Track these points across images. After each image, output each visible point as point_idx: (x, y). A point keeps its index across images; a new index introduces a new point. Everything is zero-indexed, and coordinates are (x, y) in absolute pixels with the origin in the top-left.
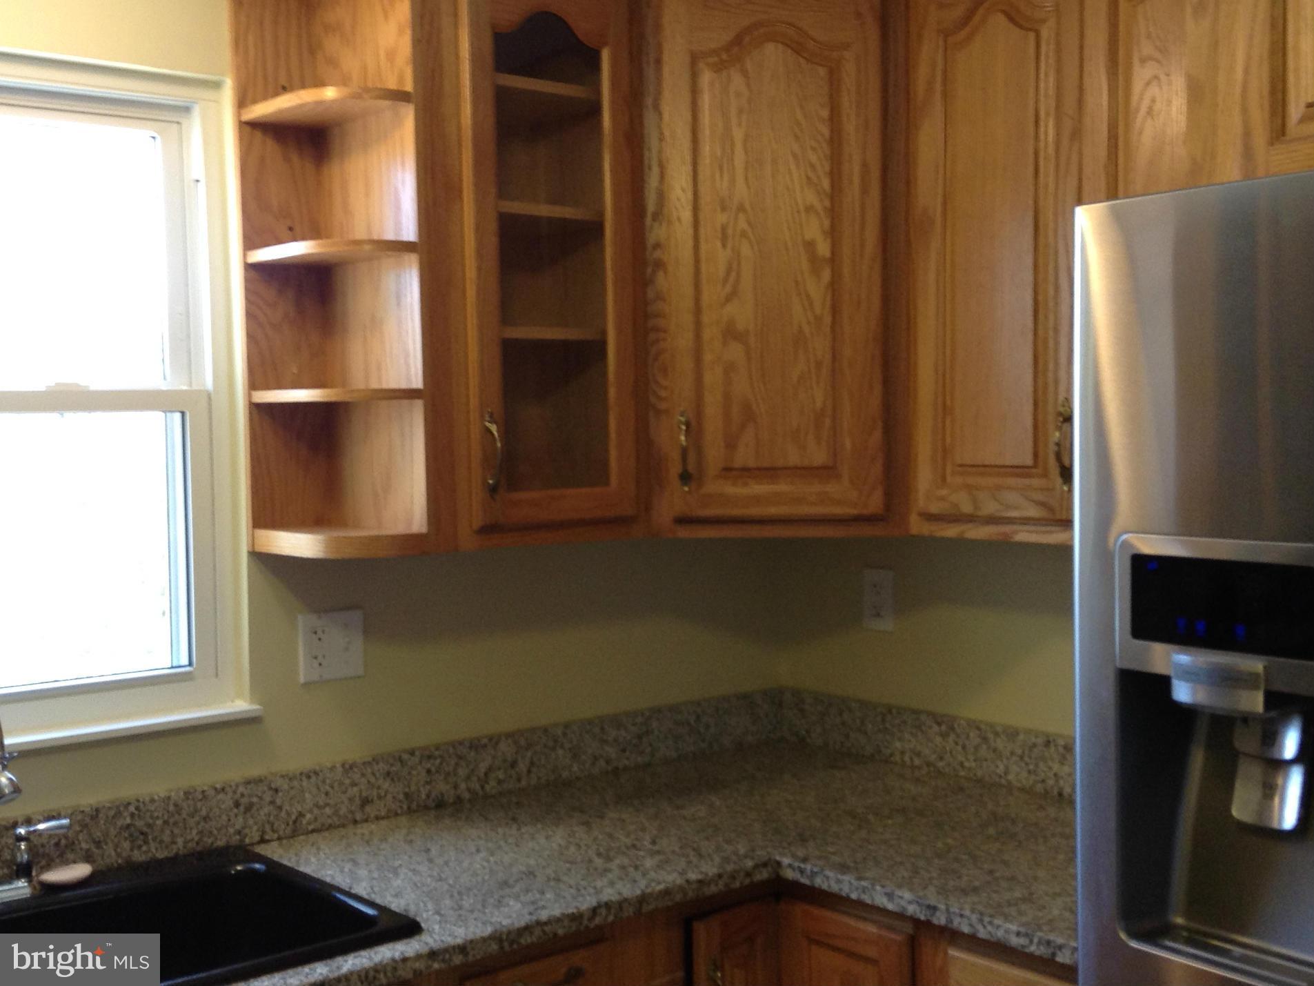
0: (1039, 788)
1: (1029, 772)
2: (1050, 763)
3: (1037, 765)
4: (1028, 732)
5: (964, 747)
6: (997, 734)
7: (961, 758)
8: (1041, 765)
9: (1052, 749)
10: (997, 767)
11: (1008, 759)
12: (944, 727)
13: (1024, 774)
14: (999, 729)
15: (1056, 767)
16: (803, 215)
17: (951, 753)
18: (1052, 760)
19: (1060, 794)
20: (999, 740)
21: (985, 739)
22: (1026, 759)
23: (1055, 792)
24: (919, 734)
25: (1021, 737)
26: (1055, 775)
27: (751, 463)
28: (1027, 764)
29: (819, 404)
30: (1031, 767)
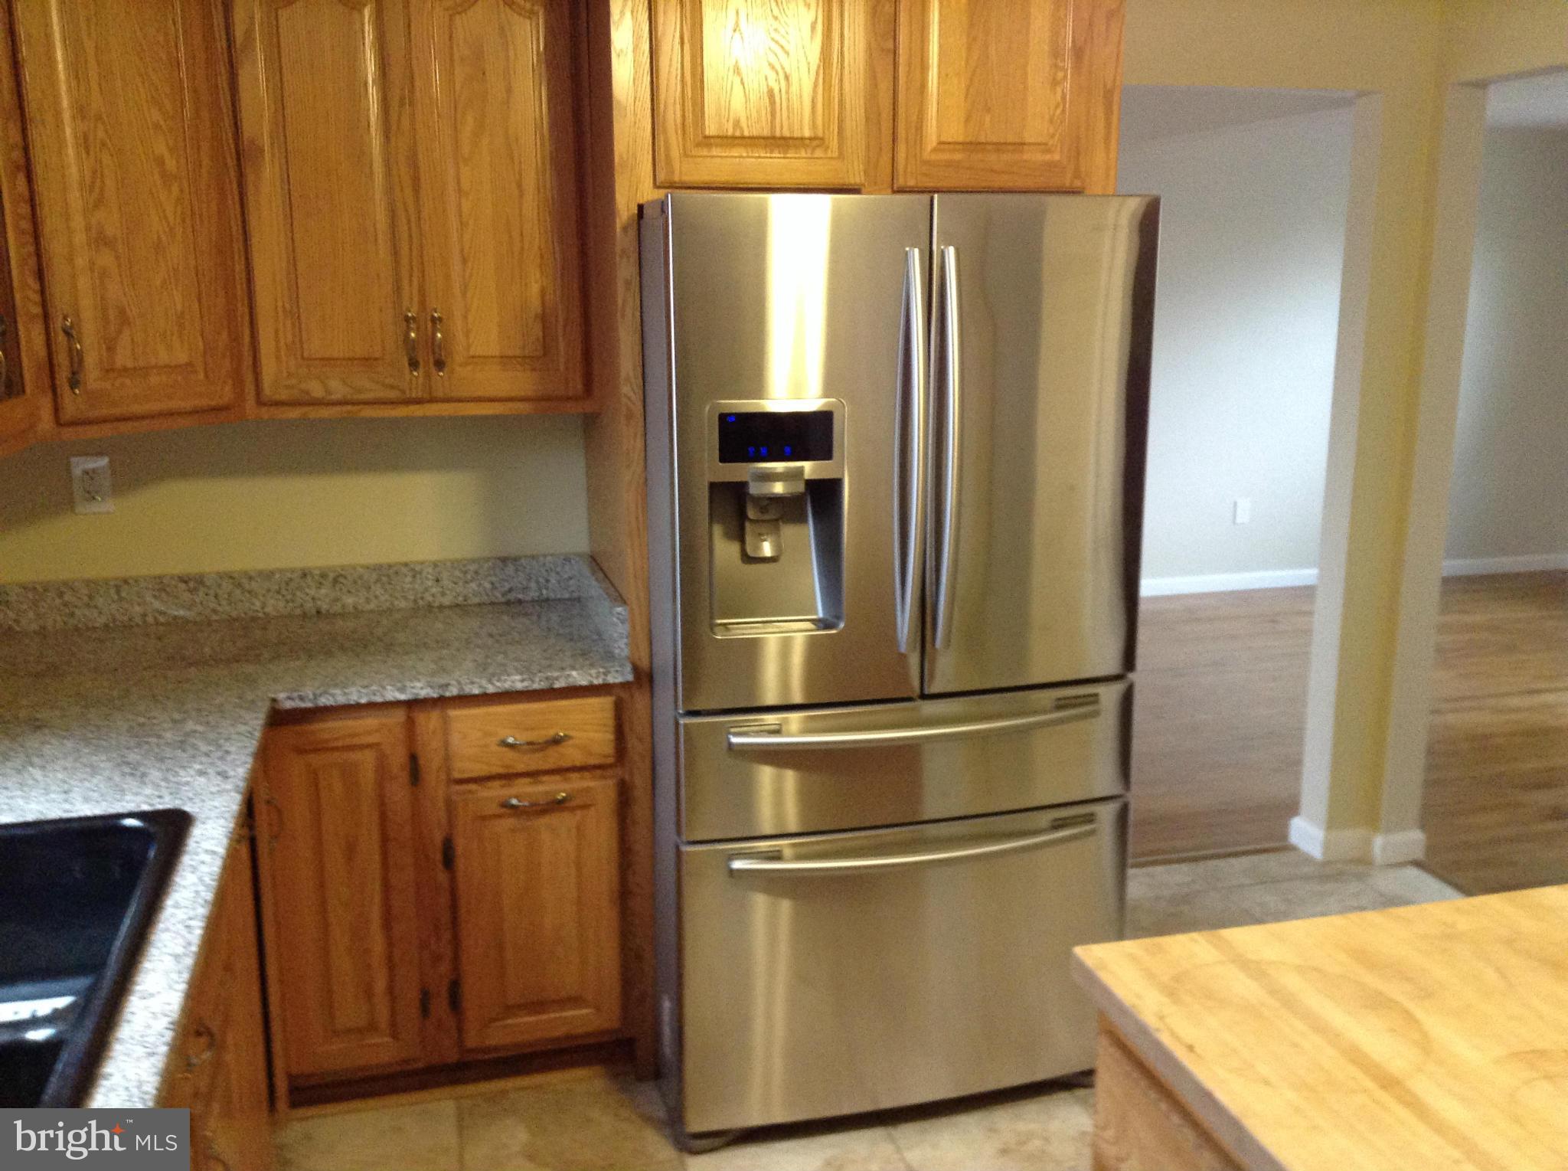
0: (298, 611)
1: (287, 601)
2: (307, 590)
3: (294, 595)
4: (281, 571)
5: (216, 596)
6: (251, 578)
7: (212, 605)
8: (298, 593)
9: (309, 578)
10: (253, 604)
11: (264, 596)
12: (192, 584)
13: (281, 604)
14: (253, 574)
15: (312, 592)
16: (152, 131)
17: (201, 603)
18: (309, 587)
19: (318, 612)
20: (253, 583)
21: (239, 585)
22: (284, 592)
23: (314, 611)
24: (163, 595)
25: (277, 576)
26: (313, 599)
27: (130, 364)
28: (283, 596)
29: (179, 307)
30: (289, 597)
